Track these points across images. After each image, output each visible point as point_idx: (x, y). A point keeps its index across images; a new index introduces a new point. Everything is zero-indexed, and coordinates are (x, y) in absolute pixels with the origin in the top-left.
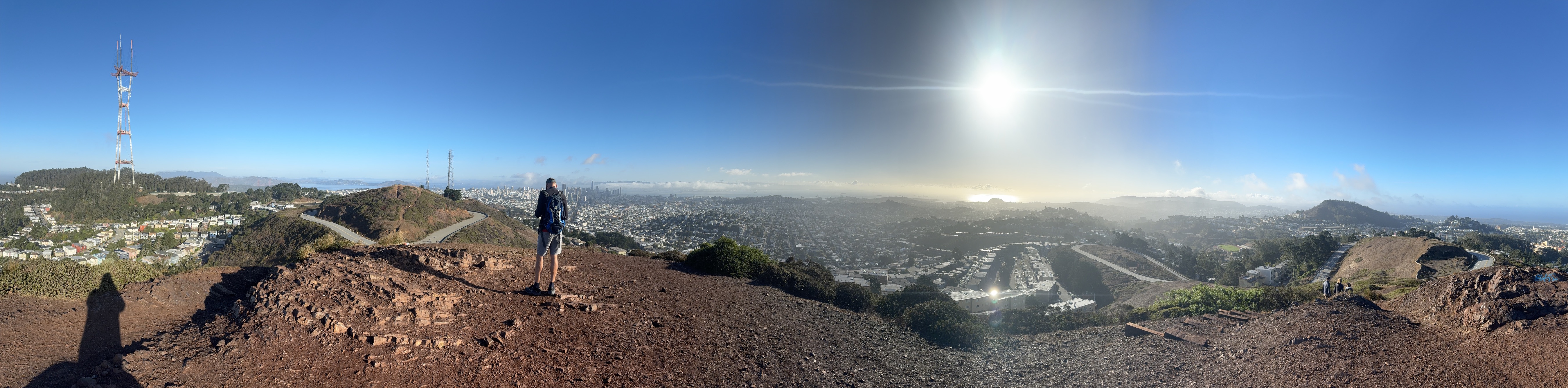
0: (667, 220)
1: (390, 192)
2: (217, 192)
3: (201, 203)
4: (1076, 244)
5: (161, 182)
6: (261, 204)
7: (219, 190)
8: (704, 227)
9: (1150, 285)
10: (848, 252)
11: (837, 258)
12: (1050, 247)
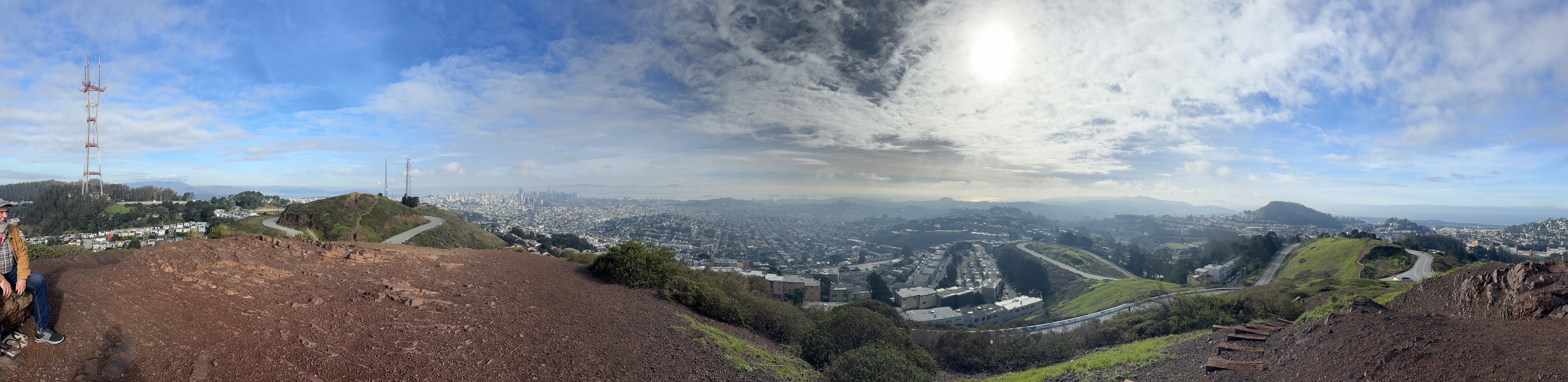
0: (620, 221)
1: (348, 200)
2: (183, 201)
3: (167, 211)
4: (1020, 242)
5: (129, 192)
6: (225, 212)
7: (184, 199)
8: (657, 228)
9: (1097, 283)
10: (800, 252)
11: (789, 258)
12: (996, 244)
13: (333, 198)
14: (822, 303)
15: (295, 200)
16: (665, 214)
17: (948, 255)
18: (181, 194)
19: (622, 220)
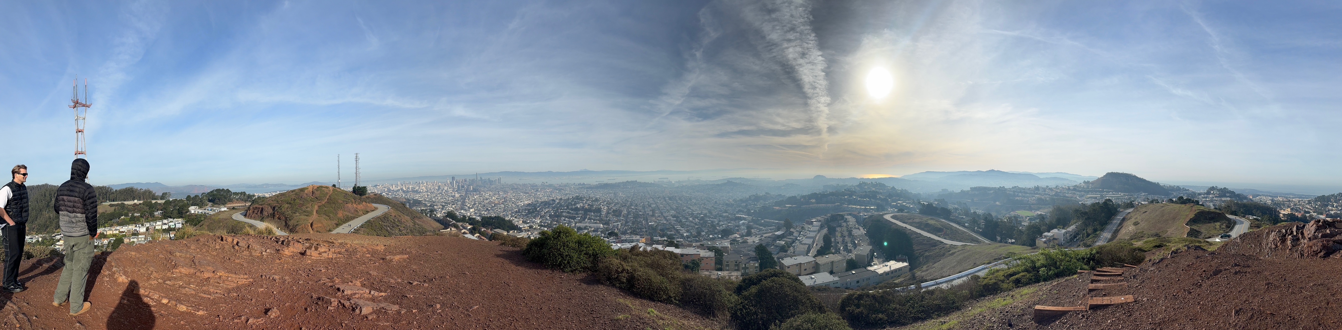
0: (540, 204)
1: (306, 191)
2: (161, 200)
3: (148, 210)
4: (886, 213)
5: (113, 193)
6: (199, 209)
7: (162, 198)
8: (572, 209)
9: (956, 248)
10: (694, 227)
11: (685, 233)
12: (865, 215)
13: (293, 191)
14: (717, 272)
15: (260, 195)
16: (579, 196)
17: (824, 226)
18: (159, 194)
19: (542, 203)
